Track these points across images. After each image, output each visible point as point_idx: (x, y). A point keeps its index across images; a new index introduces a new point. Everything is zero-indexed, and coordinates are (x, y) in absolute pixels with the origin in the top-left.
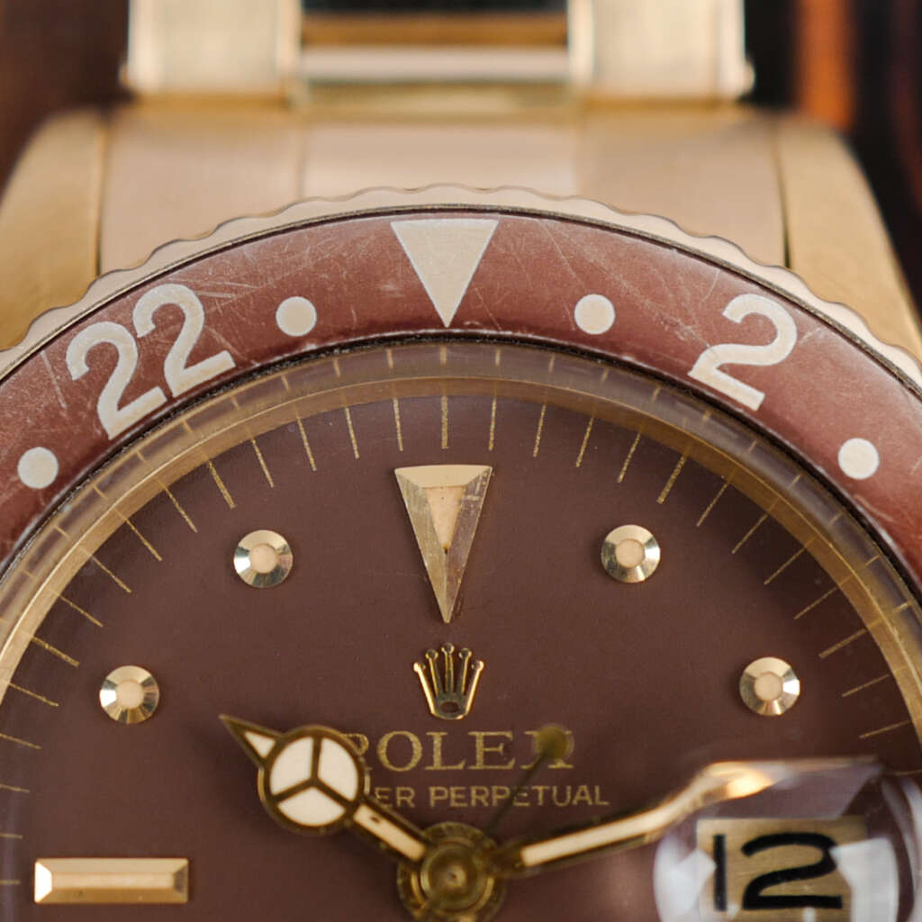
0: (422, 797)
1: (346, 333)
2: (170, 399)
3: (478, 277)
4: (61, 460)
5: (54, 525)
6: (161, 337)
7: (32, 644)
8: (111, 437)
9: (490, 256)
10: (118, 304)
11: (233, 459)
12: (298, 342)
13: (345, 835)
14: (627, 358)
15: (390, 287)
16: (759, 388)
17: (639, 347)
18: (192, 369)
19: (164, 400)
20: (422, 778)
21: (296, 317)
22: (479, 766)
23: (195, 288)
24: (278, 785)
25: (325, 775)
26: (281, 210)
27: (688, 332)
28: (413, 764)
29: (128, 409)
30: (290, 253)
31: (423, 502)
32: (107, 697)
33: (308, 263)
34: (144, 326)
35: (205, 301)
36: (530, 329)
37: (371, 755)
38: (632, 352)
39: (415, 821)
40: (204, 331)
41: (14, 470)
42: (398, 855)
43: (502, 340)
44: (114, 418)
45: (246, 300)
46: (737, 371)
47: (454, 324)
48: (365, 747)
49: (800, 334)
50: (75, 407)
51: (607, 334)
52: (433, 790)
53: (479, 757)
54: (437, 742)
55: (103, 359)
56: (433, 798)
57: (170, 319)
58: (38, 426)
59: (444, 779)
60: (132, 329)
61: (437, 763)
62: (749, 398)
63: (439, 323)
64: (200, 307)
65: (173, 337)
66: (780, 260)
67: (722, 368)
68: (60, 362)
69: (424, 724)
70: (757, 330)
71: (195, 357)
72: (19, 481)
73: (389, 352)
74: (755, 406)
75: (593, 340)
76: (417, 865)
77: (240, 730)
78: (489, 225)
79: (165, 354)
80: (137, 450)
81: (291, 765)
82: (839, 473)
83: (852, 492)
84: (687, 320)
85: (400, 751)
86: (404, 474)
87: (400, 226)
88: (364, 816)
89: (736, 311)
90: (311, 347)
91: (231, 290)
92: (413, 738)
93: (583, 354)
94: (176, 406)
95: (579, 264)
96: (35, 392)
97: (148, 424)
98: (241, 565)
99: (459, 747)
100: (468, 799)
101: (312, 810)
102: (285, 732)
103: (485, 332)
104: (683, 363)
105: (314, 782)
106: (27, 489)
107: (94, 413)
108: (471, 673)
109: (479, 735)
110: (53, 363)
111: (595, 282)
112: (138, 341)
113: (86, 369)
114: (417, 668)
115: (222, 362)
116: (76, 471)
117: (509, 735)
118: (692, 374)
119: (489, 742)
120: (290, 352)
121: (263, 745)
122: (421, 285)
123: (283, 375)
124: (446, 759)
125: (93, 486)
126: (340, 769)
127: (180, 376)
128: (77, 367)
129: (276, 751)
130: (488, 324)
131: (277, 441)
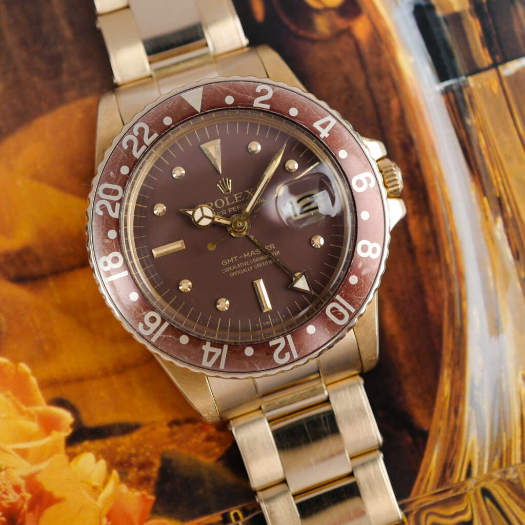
0: (227, 211)
1: (179, 121)
2: (147, 147)
3: (203, 100)
4: (129, 167)
5: (133, 180)
6: (141, 134)
7: (136, 206)
8: (138, 158)
9: (203, 95)
10: (130, 131)
11: (166, 154)
12: (170, 126)
13: (214, 225)
14: (239, 107)
15: (185, 108)
16: (268, 104)
17: (241, 104)
18: (150, 139)
19: (146, 147)
20: (226, 208)
21: (168, 121)
22: (237, 201)
23: (144, 122)
24: (197, 220)
25: (205, 214)
26: (157, 100)
27: (250, 97)
28: (223, 205)
29: (139, 152)
30: (162, 108)
31: (208, 150)
32: (155, 212)
33: (166, 109)
34: (137, 133)
35: (147, 124)
36: (217, 107)
37: (214, 207)
38: (240, 105)
39: (227, 217)
40: (149, 130)
41: (120, 172)
42: (226, 225)
43: (214, 111)
44: (137, 154)
45: (156, 121)
46: (263, 102)
47: (201, 111)
48: (212, 205)
49: (273, 90)
50: (128, 155)
51: (234, 103)
52: (229, 209)
53: (236, 199)
54: (227, 199)
55: (130, 143)
56: (230, 211)
57: (141, 130)
58: (121, 162)
59: (230, 206)
60: (134, 135)
61: (228, 204)
62: (267, 107)
63: (197, 112)
64: (146, 125)
65: (144, 133)
66: (266, 77)
67: (259, 103)
68: (121, 146)
69: (223, 196)
70: (264, 92)
71: (149, 137)
72: (122, 174)
73: (191, 121)
74: (269, 108)
75: (231, 105)
76: (231, 226)
77: (185, 211)
78: (201, 89)
79: (143, 138)
80: (144, 159)
81: (198, 215)
82: (291, 116)
83: (294, 119)
84: (249, 95)
85: (220, 203)
86: (203, 146)
87: (183, 95)
88: (216, 220)
89: (258, 90)
90: (173, 126)
91: (153, 120)
92: (222, 200)
93: (230, 109)
94: (149, 148)
95: (222, 90)
96: (119, 155)
97: (144, 153)
98: (174, 176)
99: (231, 199)
100: (237, 209)
101: (205, 222)
102: (194, 208)
103: (208, 111)
104: (251, 104)
105: (204, 216)
106: (124, 175)
107: (132, 154)
108: (229, 183)
109: (235, 195)
110: (120, 147)
111: (228, 94)
112: (136, 137)
113: (127, 146)
114: (218, 185)
115: (156, 135)
116: (133, 168)
117: (241, 193)
118: (254, 106)
119: (237, 196)
120: (169, 128)
121: (190, 213)
122: (191, 106)
123: (170, 133)
124: (230, 202)
125: (138, 169)
126: (208, 212)
127: (148, 141)
128: (126, 147)
129: (194, 213)
130: (208, 109)
131: (173, 147)
